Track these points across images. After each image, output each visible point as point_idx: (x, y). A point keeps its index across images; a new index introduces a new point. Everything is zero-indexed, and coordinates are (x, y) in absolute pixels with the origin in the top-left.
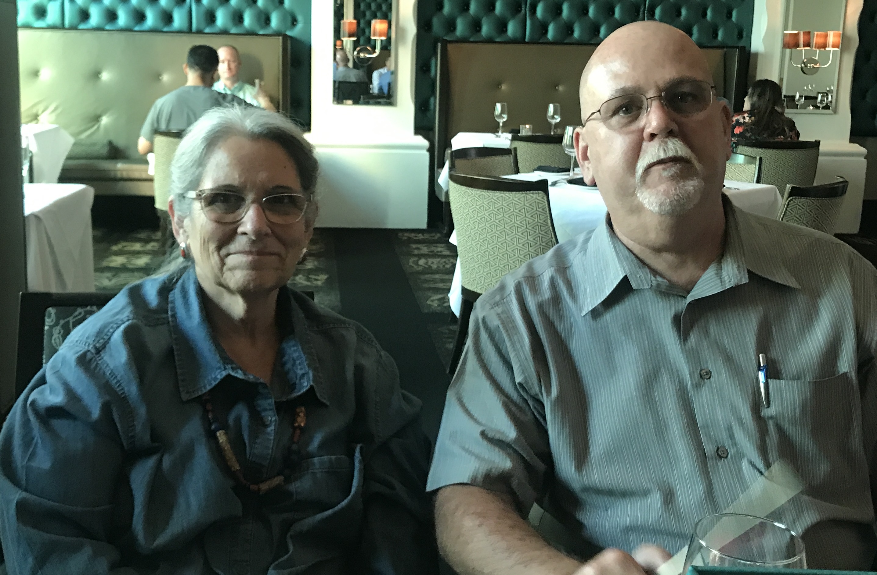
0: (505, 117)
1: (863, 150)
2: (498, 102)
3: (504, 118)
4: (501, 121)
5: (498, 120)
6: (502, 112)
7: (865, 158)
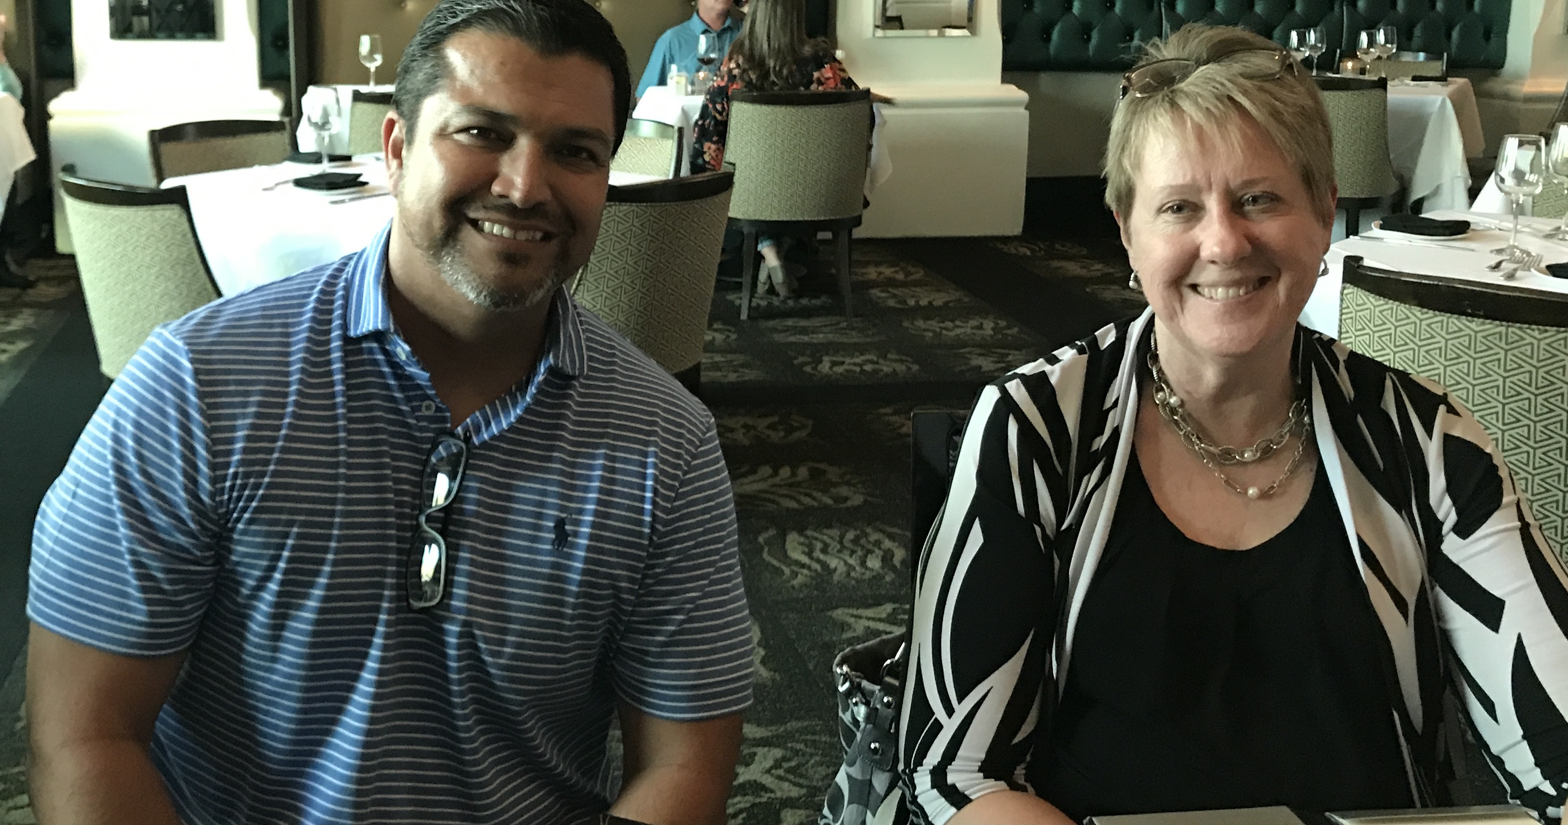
0: (379, 60)
1: (1023, 95)
2: (365, 33)
3: (375, 60)
4: (372, 66)
5: (368, 65)
6: (372, 51)
7: (1026, 108)
